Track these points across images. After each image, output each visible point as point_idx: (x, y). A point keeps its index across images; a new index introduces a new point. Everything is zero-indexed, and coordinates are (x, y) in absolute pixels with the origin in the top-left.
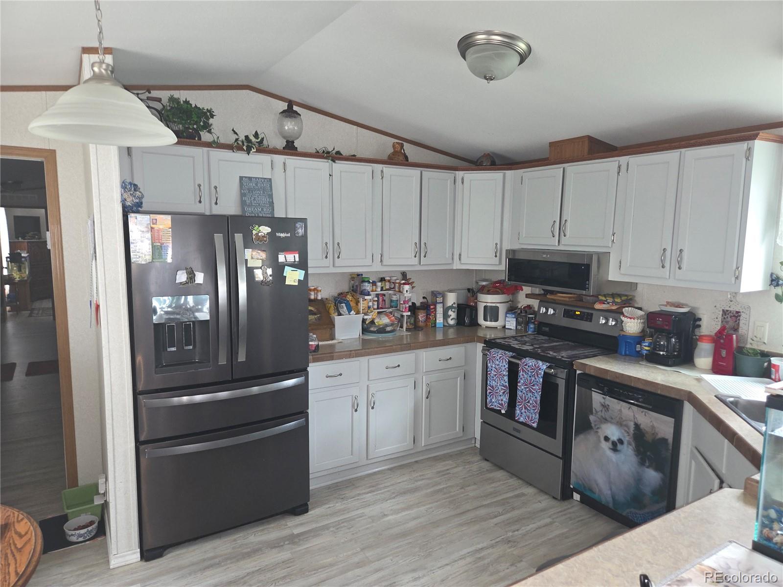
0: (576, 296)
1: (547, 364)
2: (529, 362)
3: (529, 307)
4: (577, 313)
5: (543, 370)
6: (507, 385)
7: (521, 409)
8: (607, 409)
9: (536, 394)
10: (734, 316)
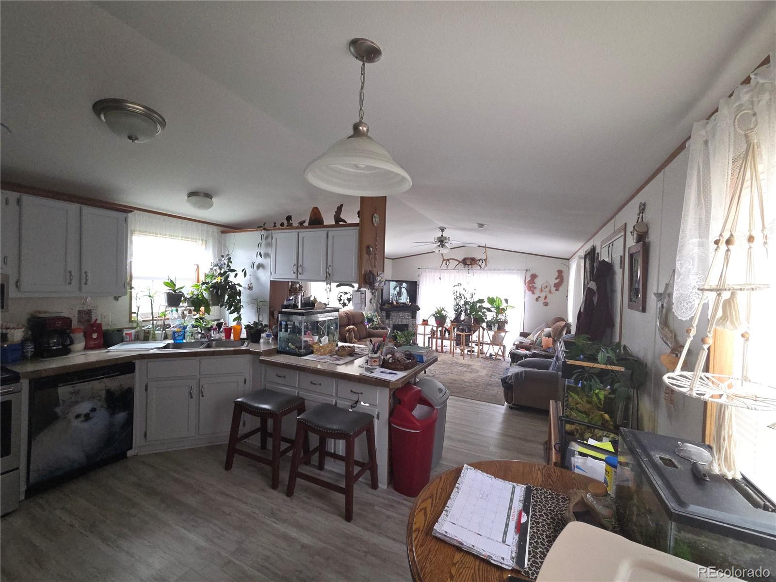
8: (78, 393)
10: (87, 313)
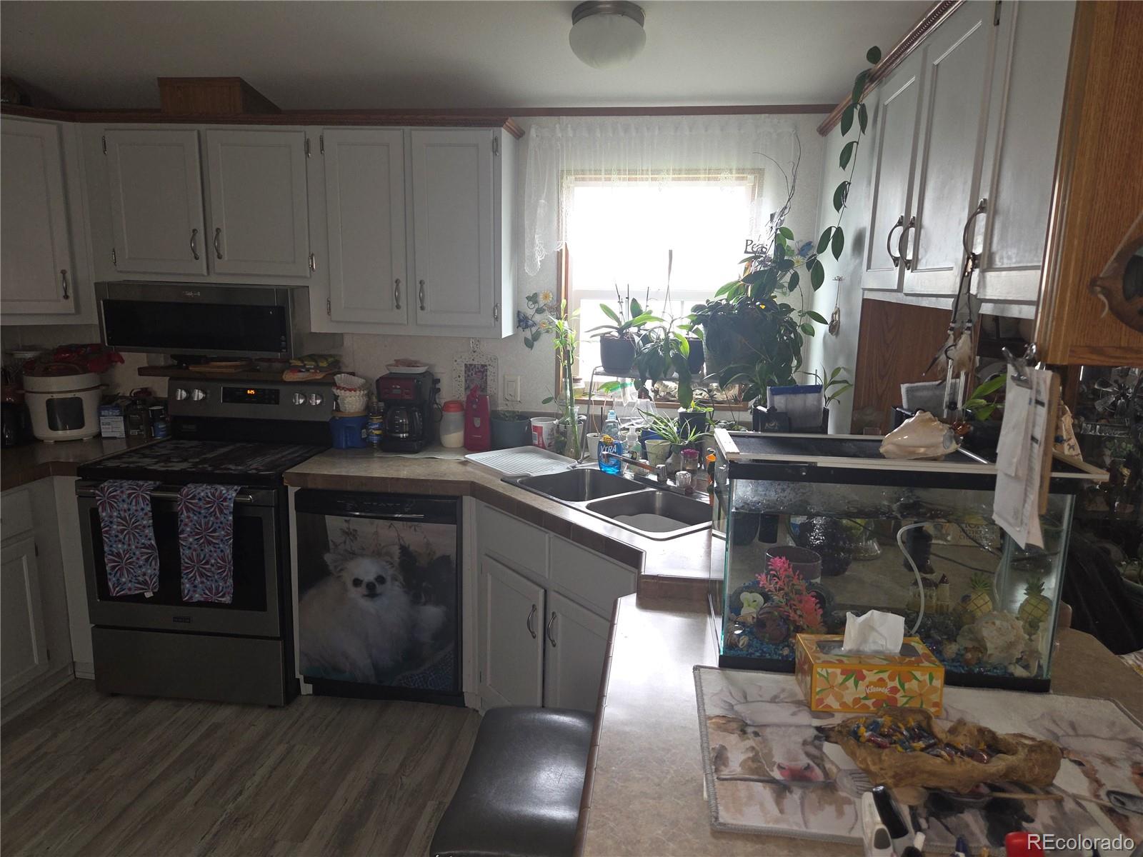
0: (244, 363)
1: (236, 487)
2: (198, 491)
3: (146, 392)
4: (249, 392)
5: (233, 500)
6: (153, 542)
7: (192, 581)
8: (354, 536)
9: (221, 546)
10: (480, 371)
